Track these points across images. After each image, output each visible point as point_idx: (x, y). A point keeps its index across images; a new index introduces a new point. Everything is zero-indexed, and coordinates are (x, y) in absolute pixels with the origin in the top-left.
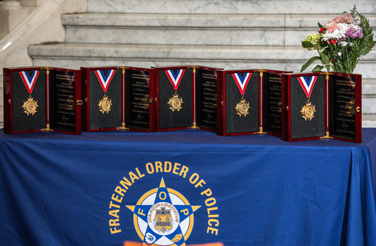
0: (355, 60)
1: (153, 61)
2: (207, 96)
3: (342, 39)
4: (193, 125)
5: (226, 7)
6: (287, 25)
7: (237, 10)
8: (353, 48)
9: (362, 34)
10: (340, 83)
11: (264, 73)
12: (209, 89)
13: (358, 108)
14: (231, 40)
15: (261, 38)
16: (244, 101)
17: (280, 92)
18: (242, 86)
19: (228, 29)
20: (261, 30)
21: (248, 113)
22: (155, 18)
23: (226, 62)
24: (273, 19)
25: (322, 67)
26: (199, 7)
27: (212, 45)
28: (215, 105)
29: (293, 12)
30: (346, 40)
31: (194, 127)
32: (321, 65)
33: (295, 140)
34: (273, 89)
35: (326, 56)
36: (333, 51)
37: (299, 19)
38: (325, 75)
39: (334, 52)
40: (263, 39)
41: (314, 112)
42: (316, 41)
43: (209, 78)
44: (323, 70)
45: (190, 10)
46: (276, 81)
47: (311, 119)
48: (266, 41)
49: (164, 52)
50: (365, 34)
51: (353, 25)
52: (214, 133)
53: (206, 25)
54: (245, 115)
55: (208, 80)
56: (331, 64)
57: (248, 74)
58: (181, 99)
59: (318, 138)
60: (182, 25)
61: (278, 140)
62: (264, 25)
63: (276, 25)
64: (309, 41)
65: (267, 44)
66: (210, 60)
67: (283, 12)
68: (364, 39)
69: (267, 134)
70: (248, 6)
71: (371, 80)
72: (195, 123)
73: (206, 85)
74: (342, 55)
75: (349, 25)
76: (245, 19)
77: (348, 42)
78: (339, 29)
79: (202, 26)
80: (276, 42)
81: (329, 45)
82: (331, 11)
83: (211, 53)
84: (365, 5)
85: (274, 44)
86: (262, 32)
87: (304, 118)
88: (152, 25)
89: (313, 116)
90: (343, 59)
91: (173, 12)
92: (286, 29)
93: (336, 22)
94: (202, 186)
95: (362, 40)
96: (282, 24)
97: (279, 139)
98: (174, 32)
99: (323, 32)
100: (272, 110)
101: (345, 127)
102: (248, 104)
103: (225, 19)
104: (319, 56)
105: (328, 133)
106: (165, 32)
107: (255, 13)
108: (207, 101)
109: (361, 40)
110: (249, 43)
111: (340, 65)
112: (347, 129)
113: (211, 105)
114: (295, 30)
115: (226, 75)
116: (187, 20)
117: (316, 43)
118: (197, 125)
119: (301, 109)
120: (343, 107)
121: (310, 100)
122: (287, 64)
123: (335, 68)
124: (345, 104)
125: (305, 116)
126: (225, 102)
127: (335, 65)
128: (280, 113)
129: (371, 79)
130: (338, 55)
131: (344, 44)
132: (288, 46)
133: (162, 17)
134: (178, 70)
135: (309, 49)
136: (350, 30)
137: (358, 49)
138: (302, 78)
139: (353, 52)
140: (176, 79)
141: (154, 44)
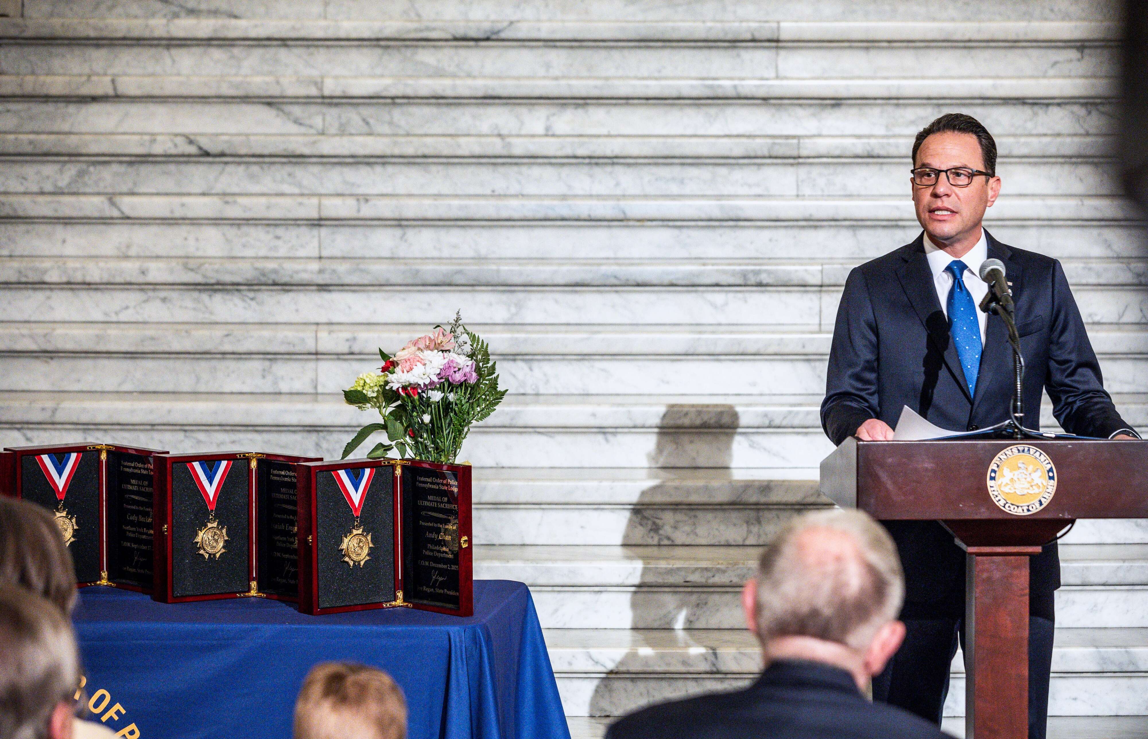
0: (460, 432)
1: (19, 429)
2: (133, 512)
3: (431, 386)
4: (100, 578)
5: (186, 308)
6: (321, 348)
7: (211, 313)
8: (456, 404)
9: (474, 375)
10: (426, 483)
11: (260, 461)
12: (136, 498)
13: (465, 538)
14: (198, 379)
15: (264, 377)
16: (215, 525)
17: (294, 503)
18: (211, 490)
19: (192, 356)
20: (264, 359)
21: (223, 550)
22: (25, 331)
23: (185, 431)
24: (290, 334)
25: (388, 448)
26: (127, 308)
27: (155, 392)
28: (152, 532)
29: (335, 319)
30: (442, 389)
31: (104, 582)
32: (386, 442)
33: (326, 611)
34: (281, 496)
35: (398, 424)
36: (413, 412)
37: (348, 335)
38: (393, 467)
39: (415, 414)
40: (270, 378)
41: (370, 548)
42: (376, 389)
43: (136, 471)
44: (390, 455)
45: (106, 314)
46: (286, 479)
47: (362, 563)
48: (275, 383)
49: (43, 409)
50: (480, 375)
51: (455, 356)
52: (147, 597)
53: (140, 349)
54: (218, 555)
55: (134, 476)
56: (408, 439)
57: (224, 463)
58: (74, 520)
59: (378, 606)
60: (86, 347)
61: (291, 611)
62: (270, 349)
63: (297, 349)
64: (359, 389)
65: (277, 391)
66: (149, 427)
67: (313, 320)
68: (478, 386)
69: (266, 598)
70: (235, 305)
71: (504, 470)
72: (104, 574)
73: (130, 487)
74: (432, 421)
75: (446, 354)
76: (227, 335)
77: (444, 392)
78: (425, 365)
79: (132, 349)
80: (298, 386)
81: (403, 399)
82: (419, 317)
83: (151, 412)
84: (491, 304)
85: (294, 391)
86: (267, 363)
87: (347, 562)
88: (18, 347)
89: (368, 558)
90: (434, 430)
91: (67, 318)
92: (319, 357)
93: (419, 349)
94: (116, 718)
95: (475, 388)
96: (311, 346)
97: (292, 609)
98: (68, 364)
99: (391, 368)
100: (279, 544)
101: (436, 580)
102: (224, 531)
103: (183, 334)
104: (382, 422)
105: (400, 594)
106: (47, 362)
107: (251, 321)
108: (132, 524)
109: (472, 388)
110: (237, 387)
111: (428, 443)
112: (442, 585)
113: (143, 534)
114: (339, 359)
115: (175, 466)
116: (97, 336)
117: (375, 395)
118: (109, 579)
119: (342, 541)
120: (434, 536)
121: (361, 522)
122: (321, 434)
123: (417, 448)
124: (438, 531)
125: (350, 557)
126: (171, 528)
127: (417, 442)
128: (294, 551)
129: (503, 468)
130: (422, 420)
131: (436, 396)
132: (322, 394)
133: (39, 330)
134: (66, 455)
135: (360, 408)
136: (449, 366)
137: (466, 406)
138: (342, 473)
139: (456, 414)
140: (60, 474)
141: (23, 391)
